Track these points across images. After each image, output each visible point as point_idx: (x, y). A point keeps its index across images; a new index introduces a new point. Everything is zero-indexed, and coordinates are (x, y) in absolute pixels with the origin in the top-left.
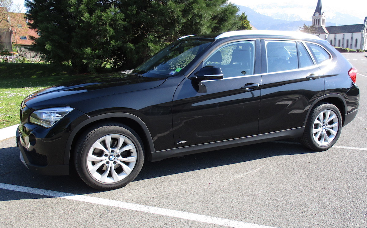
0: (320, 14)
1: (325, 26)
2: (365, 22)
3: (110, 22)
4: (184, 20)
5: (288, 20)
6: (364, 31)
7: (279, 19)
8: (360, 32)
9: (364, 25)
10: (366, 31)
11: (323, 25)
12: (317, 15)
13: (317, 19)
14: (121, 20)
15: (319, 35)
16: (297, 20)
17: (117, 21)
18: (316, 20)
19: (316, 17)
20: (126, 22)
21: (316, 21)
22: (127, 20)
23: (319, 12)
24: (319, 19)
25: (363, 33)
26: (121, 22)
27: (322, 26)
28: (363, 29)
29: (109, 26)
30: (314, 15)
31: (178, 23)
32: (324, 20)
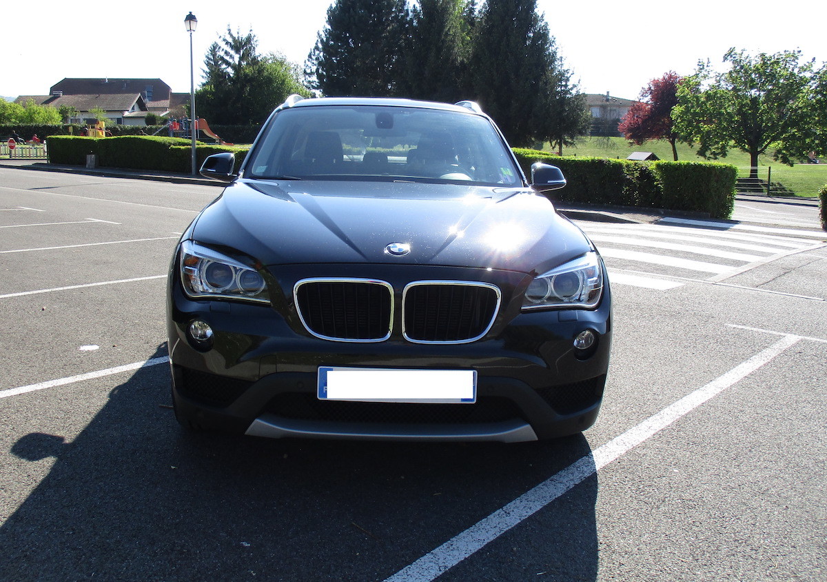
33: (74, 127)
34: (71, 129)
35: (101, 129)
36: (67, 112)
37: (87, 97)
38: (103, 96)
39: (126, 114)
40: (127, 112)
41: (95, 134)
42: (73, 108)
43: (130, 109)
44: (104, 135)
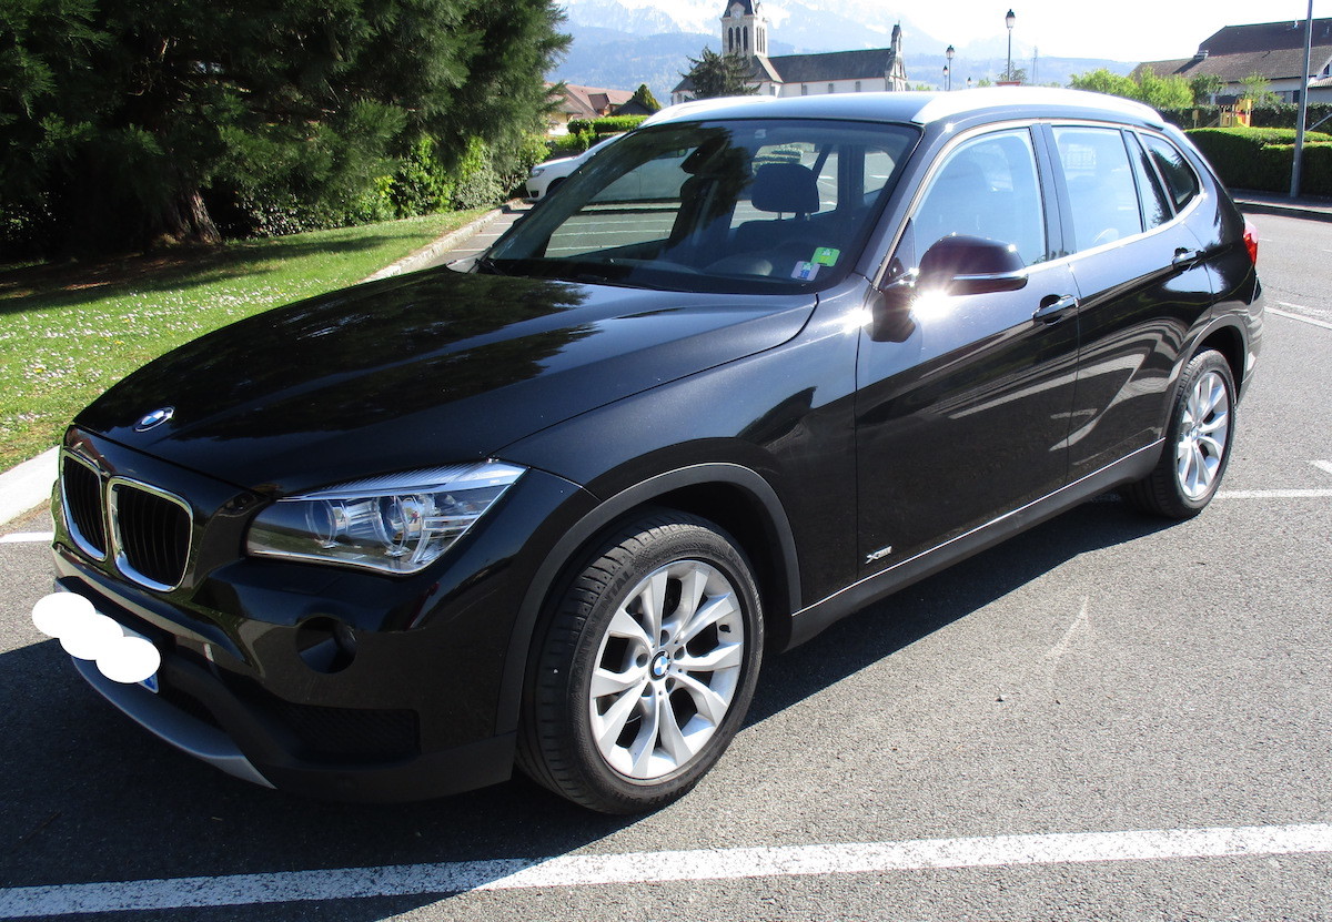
0: (748, 11)
1: (766, 55)
2: (894, 41)
3: (26, 31)
4: (367, 32)
5: (629, 30)
6: (892, 74)
7: (598, 25)
8: (883, 76)
9: (892, 50)
10: (899, 75)
11: (761, 49)
12: (739, 13)
13: (738, 30)
14: (85, 22)
15: (759, 87)
16: (661, 29)
17: (63, 26)
18: (734, 32)
19: (734, 19)
20: (107, 31)
21: (734, 37)
22: (110, 23)
23: (742, 4)
24: (745, 30)
25: (891, 79)
26: (76, 33)
27: (756, 53)
28: (889, 67)
29: (25, 50)
30: (728, 14)
31: (344, 41)
32: (761, 32)
33: (1201, 112)
34: (1195, 115)
35: (1243, 112)
36: (1205, 86)
37: (1249, 57)
38: (1274, 53)
39: (1312, 82)
40: (1313, 79)
41: (1232, 123)
42: (1216, 79)
43: (1320, 73)
44: (1247, 125)
